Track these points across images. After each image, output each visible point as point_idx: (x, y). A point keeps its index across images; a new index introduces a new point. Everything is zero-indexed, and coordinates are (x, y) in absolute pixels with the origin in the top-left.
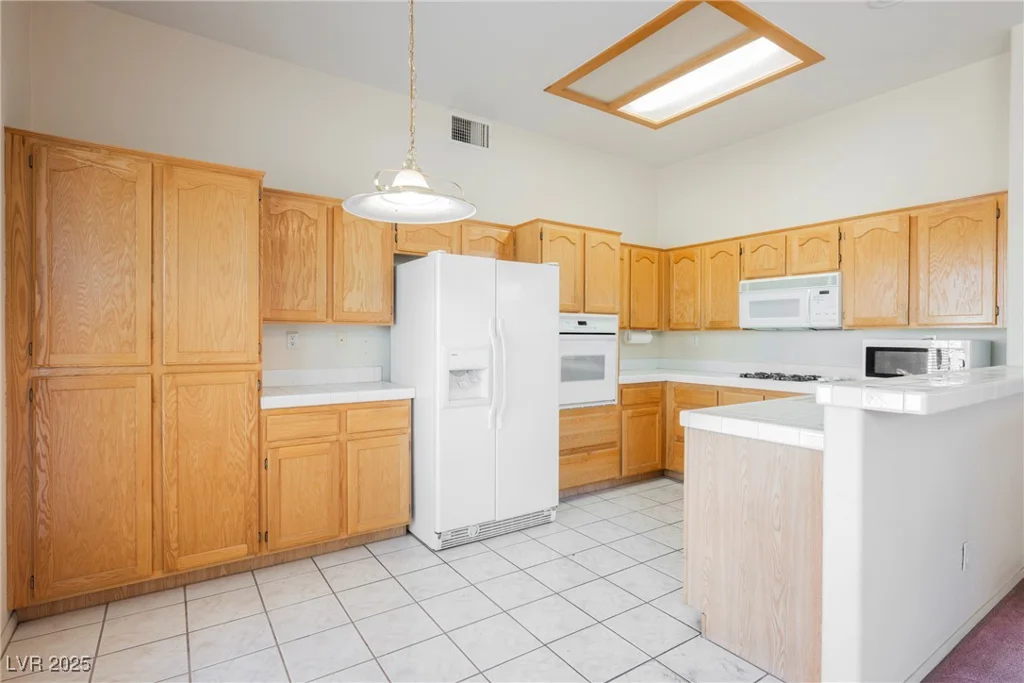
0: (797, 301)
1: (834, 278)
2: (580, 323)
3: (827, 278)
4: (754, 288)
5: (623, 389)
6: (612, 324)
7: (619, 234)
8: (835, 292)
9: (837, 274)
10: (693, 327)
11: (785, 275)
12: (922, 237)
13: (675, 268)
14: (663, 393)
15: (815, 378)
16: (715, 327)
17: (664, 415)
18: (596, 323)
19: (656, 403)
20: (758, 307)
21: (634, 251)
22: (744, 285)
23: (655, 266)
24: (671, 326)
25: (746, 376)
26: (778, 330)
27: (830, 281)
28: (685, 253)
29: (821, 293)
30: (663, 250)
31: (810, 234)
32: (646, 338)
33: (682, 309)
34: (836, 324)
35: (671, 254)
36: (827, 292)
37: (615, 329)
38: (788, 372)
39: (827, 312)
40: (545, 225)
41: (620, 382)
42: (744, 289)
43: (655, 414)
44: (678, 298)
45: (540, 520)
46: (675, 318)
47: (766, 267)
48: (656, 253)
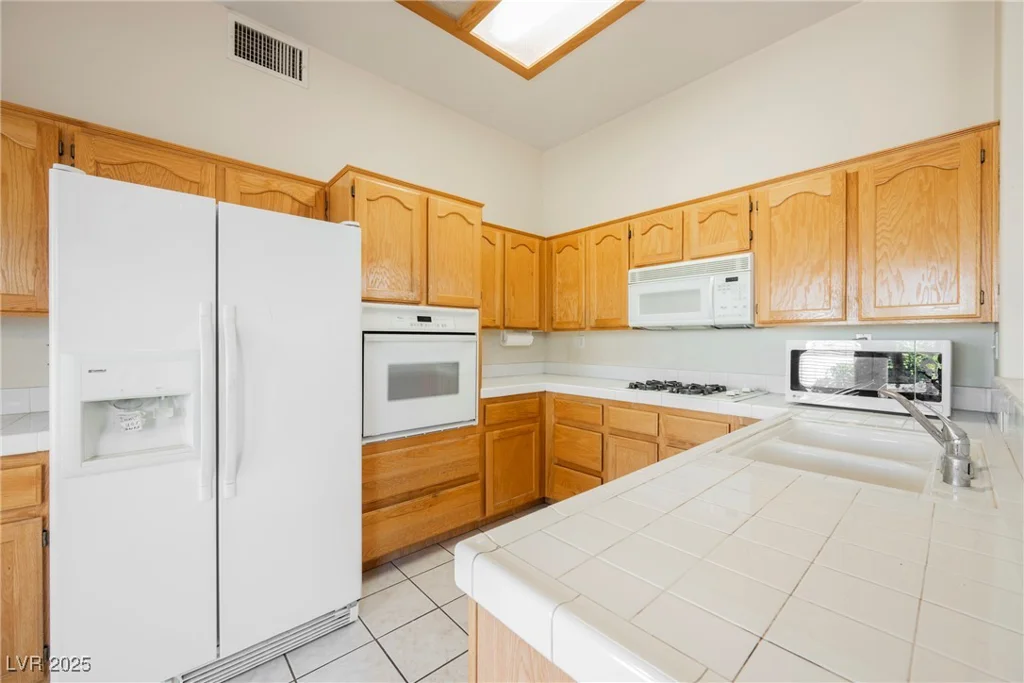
0: (696, 292)
1: (744, 261)
2: (420, 319)
3: (733, 261)
4: (646, 277)
5: (485, 405)
6: (470, 320)
7: (480, 206)
8: (745, 278)
9: (748, 255)
10: (577, 326)
11: (682, 260)
12: (865, 198)
13: (558, 258)
14: (541, 406)
15: (718, 389)
16: (602, 326)
17: (542, 433)
18: (443, 319)
19: (533, 419)
20: (651, 301)
21: (509, 235)
22: (633, 274)
23: (536, 257)
24: (555, 326)
25: (636, 386)
26: (673, 329)
27: (738, 264)
28: (567, 241)
29: (728, 280)
30: (544, 239)
31: (713, 208)
32: (527, 339)
33: (566, 307)
34: (747, 320)
35: (554, 242)
36: (736, 279)
37: (475, 328)
38: (685, 381)
39: (735, 305)
40: (359, 177)
41: (482, 397)
42: (633, 279)
43: (529, 432)
44: (560, 293)
45: (335, 624)
46: (558, 316)
47: (659, 251)
48: (537, 241)
